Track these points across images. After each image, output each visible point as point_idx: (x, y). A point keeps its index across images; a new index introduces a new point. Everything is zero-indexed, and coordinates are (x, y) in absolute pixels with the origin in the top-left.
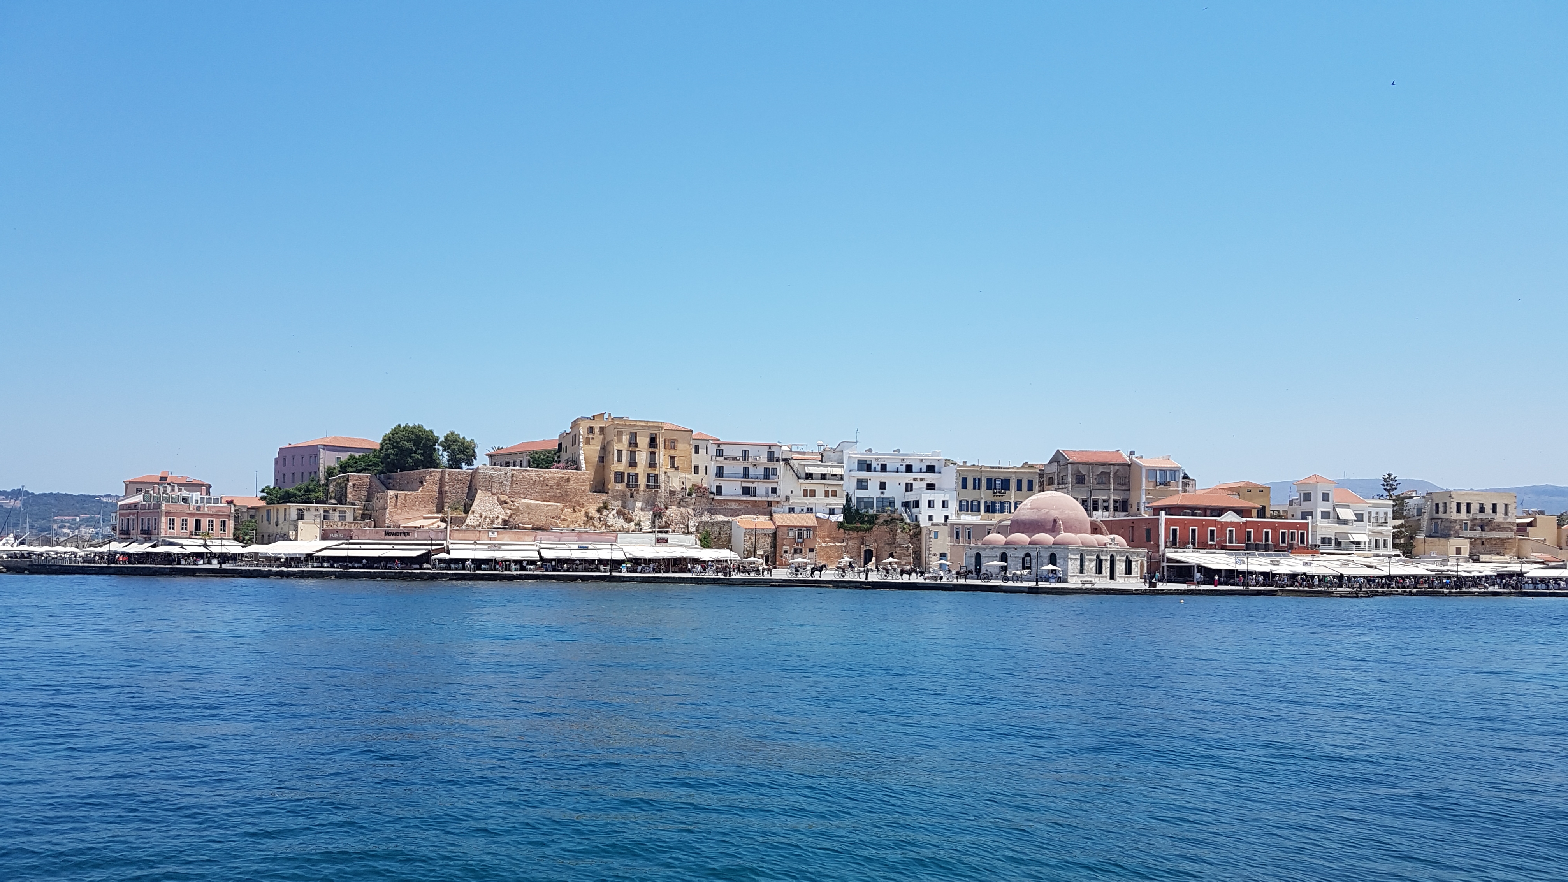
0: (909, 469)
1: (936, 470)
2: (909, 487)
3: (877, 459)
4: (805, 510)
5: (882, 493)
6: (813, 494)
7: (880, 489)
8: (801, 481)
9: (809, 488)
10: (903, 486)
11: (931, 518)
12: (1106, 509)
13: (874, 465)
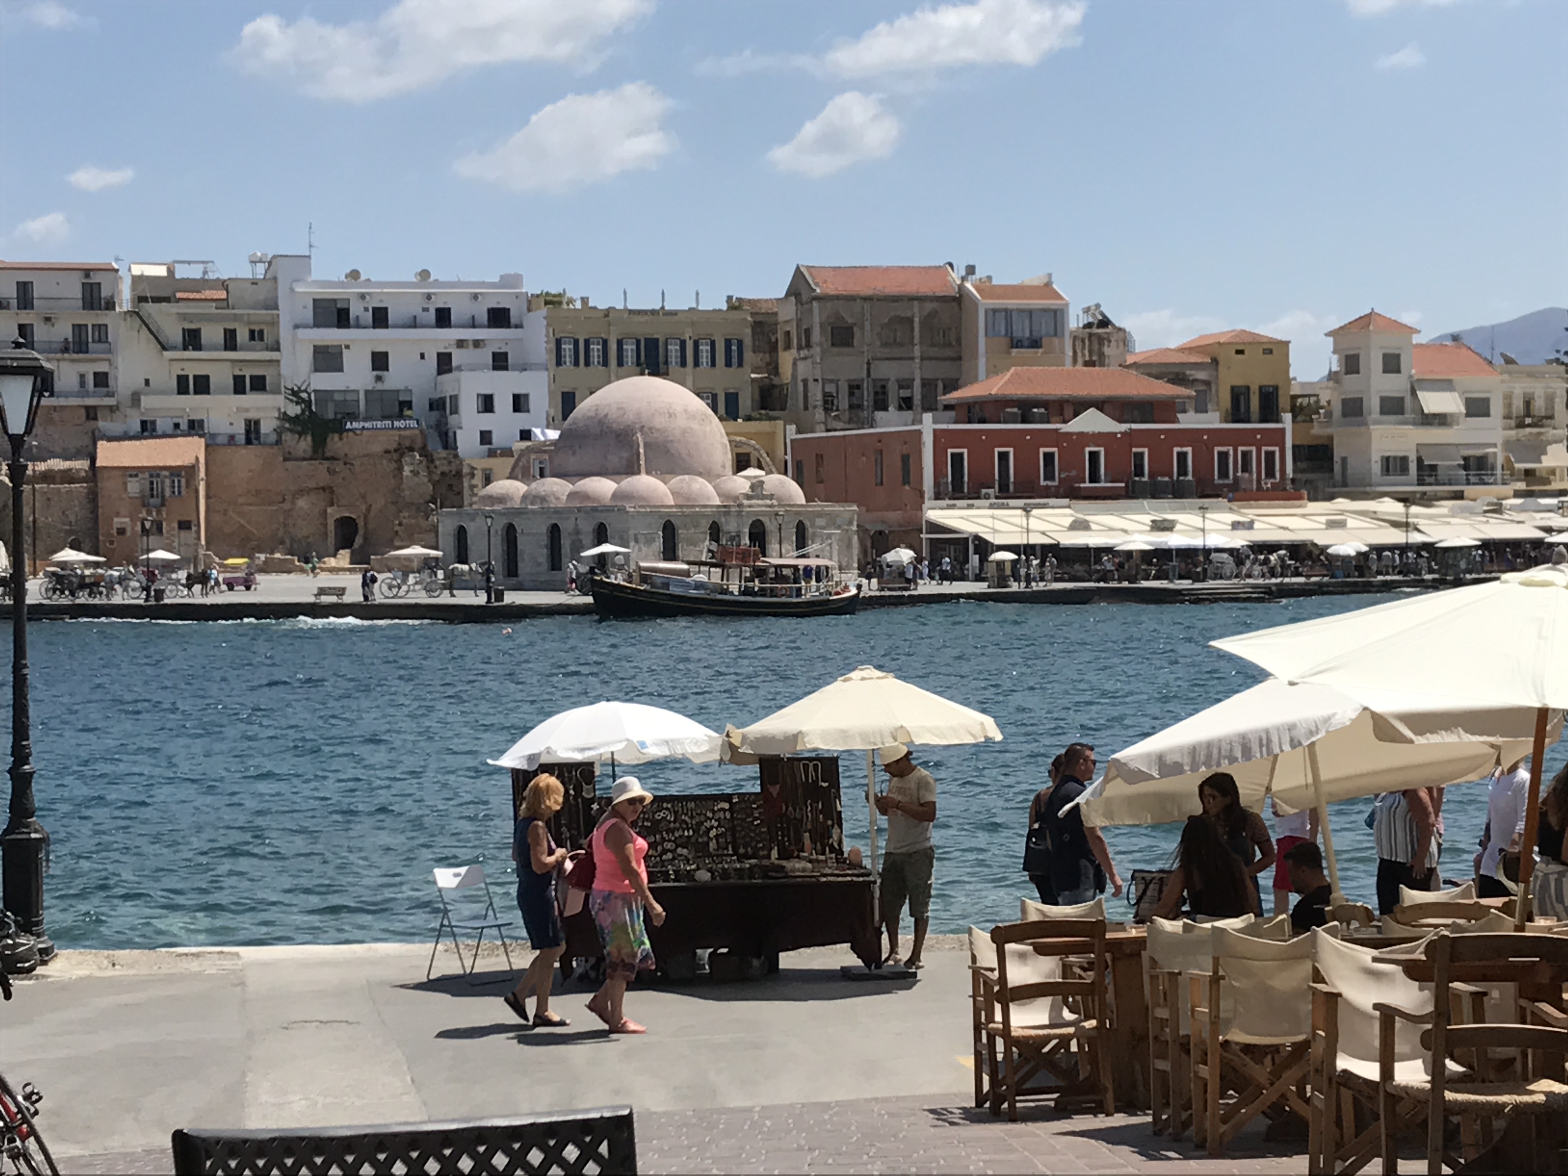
0: (443, 318)
1: (513, 321)
2: (444, 363)
3: (363, 296)
4: (184, 426)
5: (379, 379)
6: (202, 385)
7: (374, 369)
8: (168, 354)
9: (192, 371)
10: (432, 361)
11: (486, 437)
12: (906, 404)
13: (356, 310)
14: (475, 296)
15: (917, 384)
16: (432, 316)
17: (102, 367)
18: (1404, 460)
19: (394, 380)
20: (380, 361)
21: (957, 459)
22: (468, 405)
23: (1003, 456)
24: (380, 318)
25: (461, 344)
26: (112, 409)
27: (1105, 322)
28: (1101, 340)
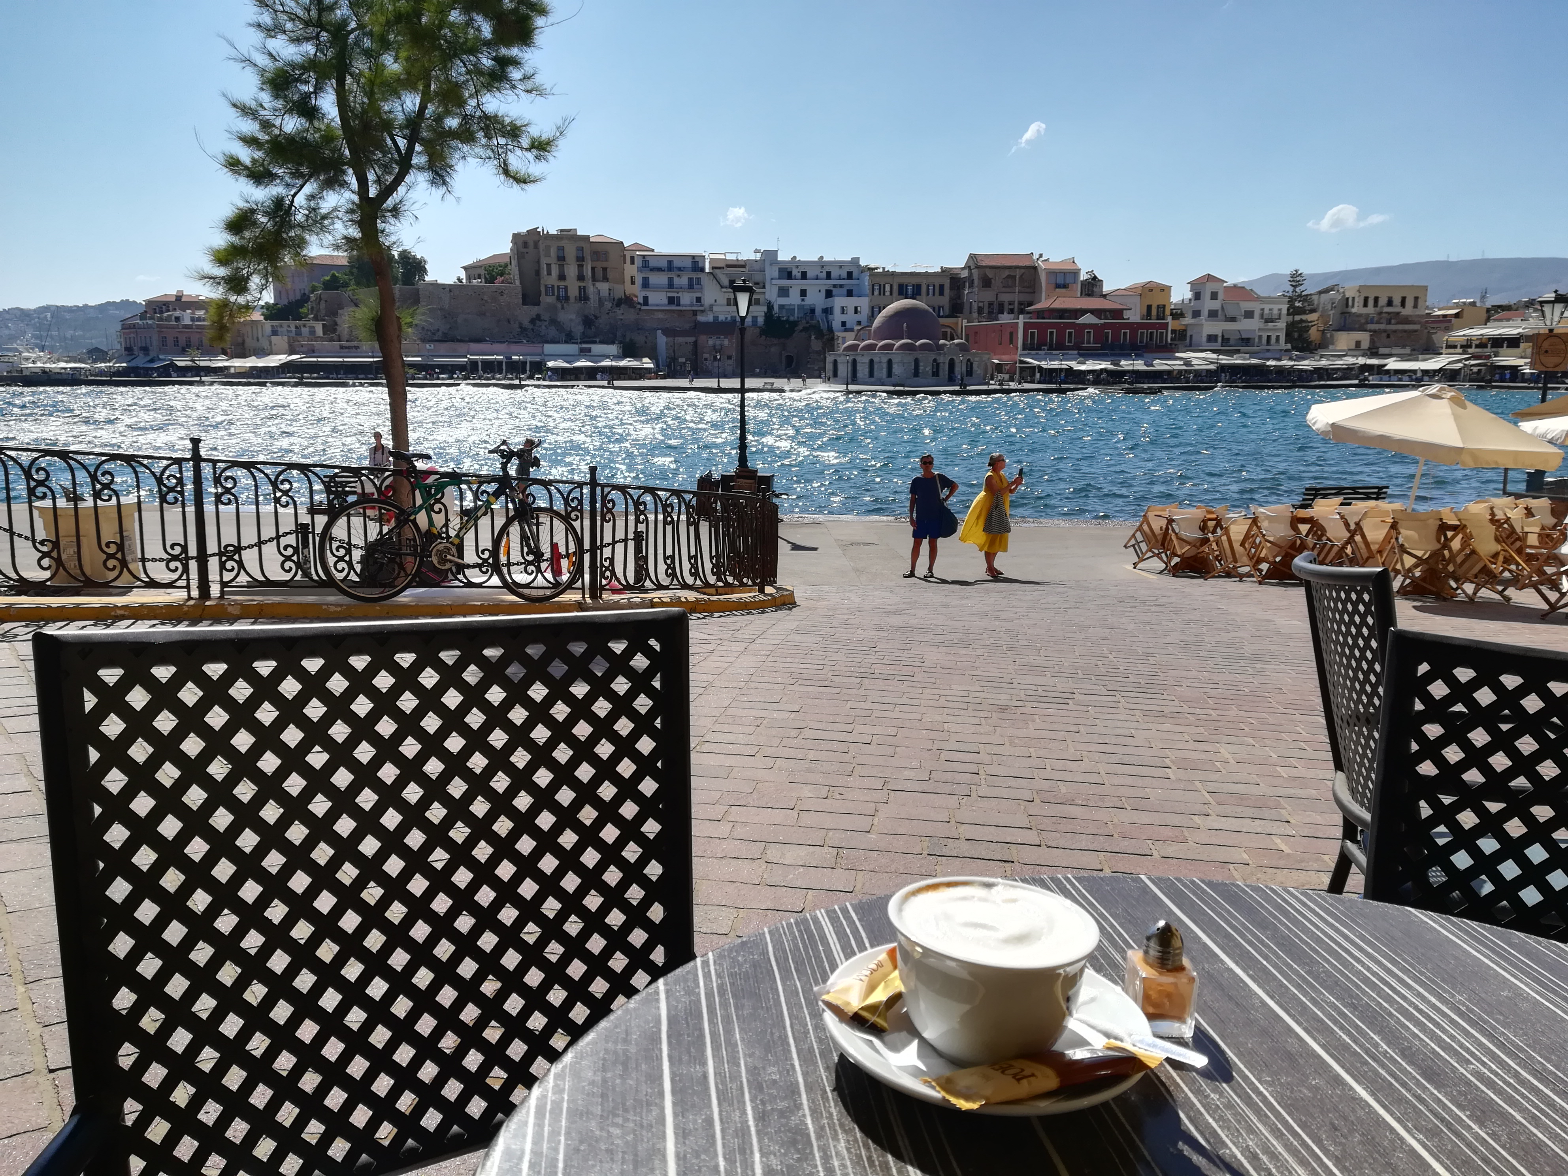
0: (828, 276)
1: (856, 277)
2: (828, 294)
3: (797, 267)
5: (803, 300)
7: (801, 296)
8: (723, 290)
10: (823, 293)
11: (844, 324)
12: (1011, 311)
13: (795, 272)
14: (841, 267)
15: (1016, 304)
16: (824, 275)
17: (699, 295)
18: (1216, 336)
19: (810, 300)
20: (803, 293)
21: (1033, 334)
22: (837, 310)
23: (1052, 333)
24: (804, 275)
25: (835, 286)
26: (703, 311)
27: (1095, 278)
28: (1093, 285)
